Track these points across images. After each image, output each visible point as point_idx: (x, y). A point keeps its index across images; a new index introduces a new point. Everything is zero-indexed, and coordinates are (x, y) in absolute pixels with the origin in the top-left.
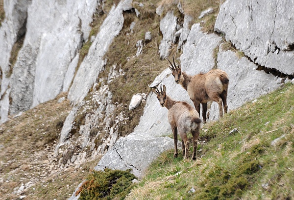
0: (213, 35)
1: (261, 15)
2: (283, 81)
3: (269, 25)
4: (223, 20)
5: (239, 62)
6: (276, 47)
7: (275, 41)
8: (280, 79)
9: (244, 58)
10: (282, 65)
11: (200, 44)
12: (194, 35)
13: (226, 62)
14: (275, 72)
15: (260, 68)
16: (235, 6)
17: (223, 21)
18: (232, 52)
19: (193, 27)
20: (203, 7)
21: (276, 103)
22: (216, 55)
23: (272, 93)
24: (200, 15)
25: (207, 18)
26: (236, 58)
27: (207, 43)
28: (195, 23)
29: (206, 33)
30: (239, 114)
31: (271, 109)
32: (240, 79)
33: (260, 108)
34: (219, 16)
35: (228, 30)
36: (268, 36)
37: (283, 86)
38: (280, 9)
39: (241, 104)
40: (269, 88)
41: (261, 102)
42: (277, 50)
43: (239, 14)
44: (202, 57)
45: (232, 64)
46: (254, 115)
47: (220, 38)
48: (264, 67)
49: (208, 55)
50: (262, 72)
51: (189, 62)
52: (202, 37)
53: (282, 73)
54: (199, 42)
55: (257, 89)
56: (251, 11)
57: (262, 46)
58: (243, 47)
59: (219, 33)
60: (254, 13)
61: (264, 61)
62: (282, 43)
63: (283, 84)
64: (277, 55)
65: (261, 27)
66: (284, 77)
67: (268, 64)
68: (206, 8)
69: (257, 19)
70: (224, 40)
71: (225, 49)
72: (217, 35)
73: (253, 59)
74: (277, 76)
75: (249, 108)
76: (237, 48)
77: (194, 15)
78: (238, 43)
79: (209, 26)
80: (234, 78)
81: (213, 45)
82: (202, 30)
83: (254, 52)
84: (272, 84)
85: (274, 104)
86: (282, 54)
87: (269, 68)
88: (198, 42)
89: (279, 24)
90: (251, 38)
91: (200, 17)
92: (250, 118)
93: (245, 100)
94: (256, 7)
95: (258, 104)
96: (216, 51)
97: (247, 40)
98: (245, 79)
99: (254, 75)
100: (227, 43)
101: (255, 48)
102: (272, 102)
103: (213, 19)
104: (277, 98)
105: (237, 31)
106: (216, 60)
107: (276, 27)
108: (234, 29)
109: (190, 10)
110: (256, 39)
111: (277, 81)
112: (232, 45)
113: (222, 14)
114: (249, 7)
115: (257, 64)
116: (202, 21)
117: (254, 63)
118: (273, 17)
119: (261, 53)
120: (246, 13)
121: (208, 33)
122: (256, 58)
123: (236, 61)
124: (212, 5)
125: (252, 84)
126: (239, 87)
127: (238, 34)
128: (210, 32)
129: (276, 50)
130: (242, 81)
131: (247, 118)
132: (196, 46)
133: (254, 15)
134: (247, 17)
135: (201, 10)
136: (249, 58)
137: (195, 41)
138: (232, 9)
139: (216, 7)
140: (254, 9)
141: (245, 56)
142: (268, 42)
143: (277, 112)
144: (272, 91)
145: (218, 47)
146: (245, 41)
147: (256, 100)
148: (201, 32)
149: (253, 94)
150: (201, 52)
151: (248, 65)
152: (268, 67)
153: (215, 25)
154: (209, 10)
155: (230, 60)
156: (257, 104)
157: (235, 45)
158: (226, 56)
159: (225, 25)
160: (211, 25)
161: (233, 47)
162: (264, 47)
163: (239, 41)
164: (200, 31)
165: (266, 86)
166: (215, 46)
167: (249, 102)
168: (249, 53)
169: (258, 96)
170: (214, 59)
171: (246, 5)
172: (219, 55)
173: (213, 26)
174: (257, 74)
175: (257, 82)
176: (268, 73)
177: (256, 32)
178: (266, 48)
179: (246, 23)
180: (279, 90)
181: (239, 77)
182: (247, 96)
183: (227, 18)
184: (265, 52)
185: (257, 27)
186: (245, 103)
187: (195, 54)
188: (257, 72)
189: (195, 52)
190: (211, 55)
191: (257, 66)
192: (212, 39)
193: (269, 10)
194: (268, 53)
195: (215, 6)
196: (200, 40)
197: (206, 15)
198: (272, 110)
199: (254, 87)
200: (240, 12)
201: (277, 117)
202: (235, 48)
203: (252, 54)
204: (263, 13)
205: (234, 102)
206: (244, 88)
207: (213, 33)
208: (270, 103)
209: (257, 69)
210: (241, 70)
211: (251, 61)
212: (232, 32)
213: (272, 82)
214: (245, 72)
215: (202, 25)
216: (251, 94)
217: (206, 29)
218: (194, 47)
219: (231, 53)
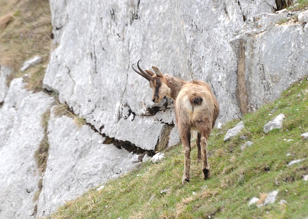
0: (41, 94)
1: (109, 65)
2: (141, 159)
3: (119, 80)
4: (55, 73)
5: (78, 132)
6: (130, 111)
7: (129, 103)
8: (137, 156)
9: (86, 127)
10: (139, 136)
11: (23, 108)
12: (15, 95)
13: (60, 133)
14: (128, 146)
15: (108, 140)
16: (71, 52)
17: (55, 75)
18: (68, 118)
19: (13, 83)
20: (27, 55)
21: (130, 190)
22: (46, 124)
23: (125, 177)
24: (22, 66)
25: (33, 71)
26: (74, 127)
27: (33, 106)
28: (16, 77)
29: (31, 92)
30: (79, 207)
31: (124, 198)
32: (80, 156)
33: (108, 197)
34: (49, 67)
35: (63, 87)
36: (118, 95)
37: (139, 165)
38: (134, 57)
39: (81, 193)
40: (121, 169)
41: (110, 189)
42: (132, 115)
43: (78, 65)
44: (26, 126)
45: (68, 135)
46: (100, 208)
47: (52, 98)
48: (113, 139)
49: (34, 123)
50: (111, 147)
51: (8, 132)
52: (27, 98)
53: (139, 148)
54: (22, 105)
55: (104, 171)
56: (94, 60)
57: (111, 109)
58: (84, 111)
59: (49, 92)
60: (99, 63)
61: (114, 131)
62: (138, 105)
63: (140, 163)
64: (132, 123)
65: (109, 82)
66: (142, 153)
67: (119, 135)
68: (31, 56)
69: (103, 71)
70: (57, 102)
71: (59, 113)
72: (46, 95)
73: (97, 128)
74: (132, 152)
75: (93, 198)
76: (76, 113)
77: (14, 66)
78: (76, 106)
79: (36, 82)
80: (72, 155)
81: (41, 109)
82: (26, 87)
83: (101, 118)
84: (125, 164)
85: (128, 192)
86: (139, 120)
87: (121, 141)
88: (20, 104)
89: (134, 78)
90: (95, 98)
91: (23, 69)
92: (94, 212)
93: (87, 187)
94: (101, 54)
95: (106, 192)
96: (46, 117)
97: (90, 101)
98: (87, 157)
99: (100, 151)
100: (62, 106)
101: (101, 113)
102: (124, 189)
103: (41, 72)
104: (132, 183)
105: (75, 89)
106: (46, 130)
107: (130, 82)
108: (71, 85)
109: (8, 59)
110: (102, 100)
111: (133, 159)
112: (68, 109)
113: (54, 65)
114: (91, 54)
115: (104, 135)
116: (26, 75)
117: (100, 134)
118: (125, 68)
119: (110, 120)
120: (88, 63)
121: (34, 92)
122: (102, 127)
123: (74, 131)
124: (39, 51)
125: (97, 163)
126: (79, 168)
127: (78, 92)
128: (37, 89)
129: (129, 115)
130: (83, 159)
131: (90, 213)
132: (17, 110)
133: (98, 66)
134: (89, 69)
135: (24, 59)
136: (93, 127)
137: (15, 103)
138: (68, 57)
139: (45, 55)
140: (98, 57)
141: (87, 124)
142: (118, 104)
143: (132, 203)
144: (126, 173)
145: (48, 112)
146: (87, 102)
147: (102, 187)
148: (24, 91)
149: (99, 179)
150: (24, 118)
151: (91, 136)
152: (119, 138)
153: (45, 79)
154: (36, 58)
155: (66, 129)
156: (103, 192)
157: (72, 108)
158: (61, 124)
159: (58, 80)
160: (38, 80)
161: (70, 111)
162: (113, 111)
163: (78, 102)
164: (22, 88)
165: (116, 167)
166: (45, 110)
167: (94, 190)
168: (92, 120)
169: (105, 180)
170: (44, 129)
171: (88, 51)
172: (50, 123)
173: (41, 82)
174: (104, 149)
175: (104, 161)
176: (119, 148)
177: (102, 90)
178: (116, 113)
179: (87, 76)
180: (134, 172)
181: (78, 153)
182: (91, 181)
183: (61, 70)
184: (115, 118)
185: (103, 82)
186: (87, 190)
187: (16, 122)
188: (105, 146)
189: (16, 118)
190: (38, 123)
191: (104, 139)
192: (40, 101)
193: (119, 58)
194: (119, 118)
195: (43, 54)
196: (23, 101)
197: (31, 66)
198: (125, 200)
199: (100, 168)
200: (80, 61)
201: (132, 210)
202: (73, 113)
203: (97, 120)
204: (111, 63)
205: (72, 189)
206: (86, 170)
207: (42, 92)
208: (122, 190)
209: (104, 143)
210: (81, 144)
211: (96, 131)
212: (69, 89)
213: (125, 160)
214: (87, 147)
215: (25, 80)
216: (96, 178)
217: (31, 86)
218: (14, 111)
219: (67, 120)
